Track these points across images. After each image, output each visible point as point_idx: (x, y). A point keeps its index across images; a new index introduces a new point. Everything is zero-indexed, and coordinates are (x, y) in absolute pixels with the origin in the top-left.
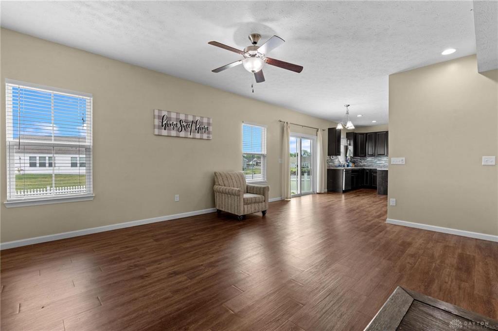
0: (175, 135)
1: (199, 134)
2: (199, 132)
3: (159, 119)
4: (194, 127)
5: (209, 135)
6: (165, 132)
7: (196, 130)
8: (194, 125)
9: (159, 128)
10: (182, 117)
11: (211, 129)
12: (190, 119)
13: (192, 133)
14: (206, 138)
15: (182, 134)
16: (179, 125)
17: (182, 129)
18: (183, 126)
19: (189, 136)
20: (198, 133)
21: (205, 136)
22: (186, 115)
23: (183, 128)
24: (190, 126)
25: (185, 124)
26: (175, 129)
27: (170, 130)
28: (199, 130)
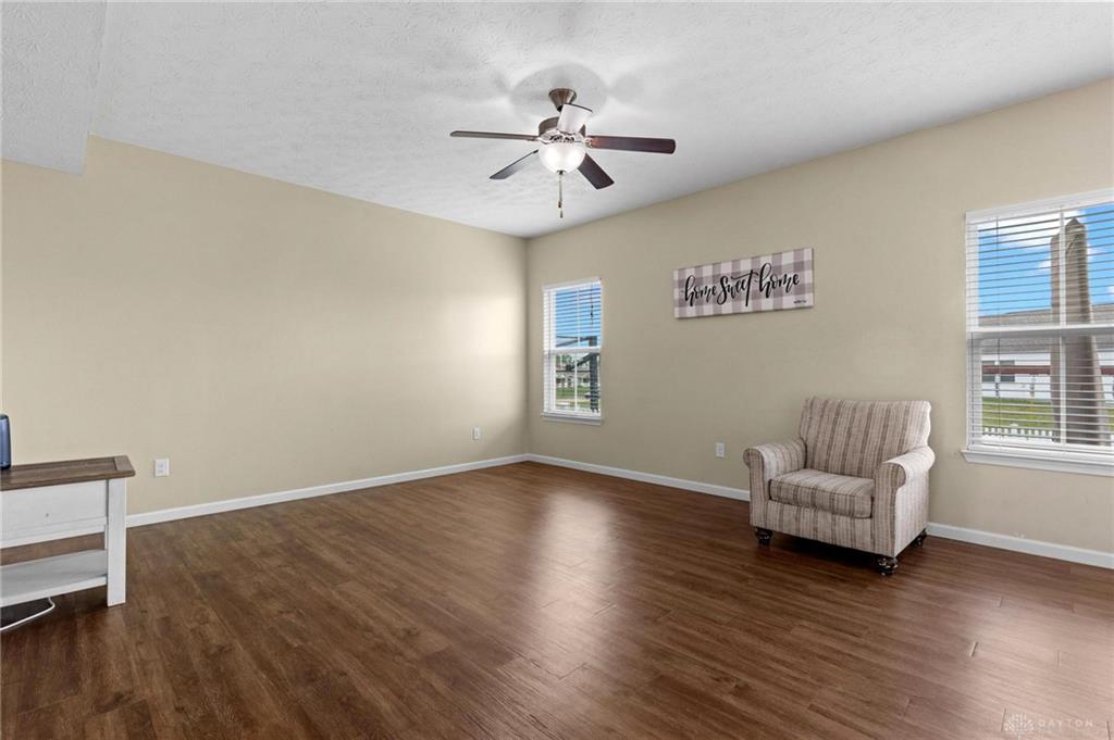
0: (711, 313)
1: (771, 300)
2: (771, 294)
3: (680, 286)
4: (755, 286)
5: (800, 297)
6: (691, 311)
7: (761, 290)
8: (756, 279)
9: (681, 305)
10: (726, 269)
11: (807, 277)
12: (746, 266)
13: (750, 302)
14: (794, 306)
15: (727, 307)
16: (719, 289)
17: (725, 294)
18: (729, 288)
19: (744, 309)
20: (767, 296)
21: (788, 301)
22: (735, 262)
23: (729, 294)
24: (746, 284)
25: (732, 283)
26: (711, 300)
27: (700, 304)
28: (767, 290)
